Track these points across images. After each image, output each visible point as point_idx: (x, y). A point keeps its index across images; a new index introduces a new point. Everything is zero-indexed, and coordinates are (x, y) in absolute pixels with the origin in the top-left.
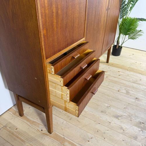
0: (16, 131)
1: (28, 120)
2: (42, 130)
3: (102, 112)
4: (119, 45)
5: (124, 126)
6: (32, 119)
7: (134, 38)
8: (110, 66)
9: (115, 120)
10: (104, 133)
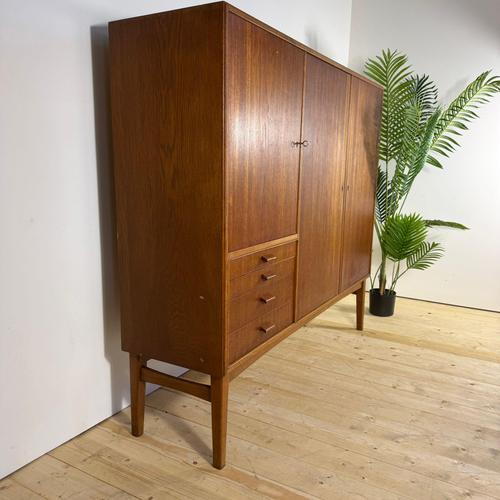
0: (127, 463)
1: (156, 444)
2: (195, 463)
3: (352, 428)
4: (387, 288)
5: (413, 455)
6: (166, 442)
7: (422, 266)
8: (368, 336)
9: (389, 444)
10: (362, 468)
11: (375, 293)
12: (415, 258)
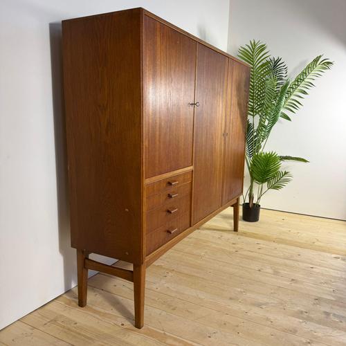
0: (75, 326)
1: (95, 312)
2: (123, 325)
3: (231, 299)
4: (254, 202)
5: (271, 317)
6: (102, 311)
7: (278, 187)
8: (242, 235)
9: (256, 309)
10: (237, 326)
11: (246, 206)
12: (273, 182)
